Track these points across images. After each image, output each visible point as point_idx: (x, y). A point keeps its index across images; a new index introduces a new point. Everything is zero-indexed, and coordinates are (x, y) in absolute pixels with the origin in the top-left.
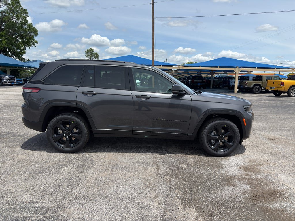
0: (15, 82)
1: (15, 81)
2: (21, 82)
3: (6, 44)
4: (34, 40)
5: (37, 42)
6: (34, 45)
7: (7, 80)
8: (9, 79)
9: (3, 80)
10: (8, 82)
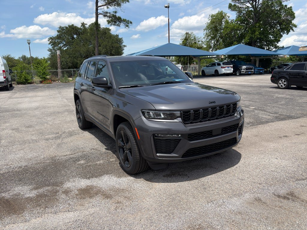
0: (252, 72)
1: (253, 70)
2: (261, 71)
3: (258, 35)
4: (292, 24)
5: (296, 26)
6: (293, 30)
7: (244, 69)
8: (246, 69)
9: (241, 69)
10: (245, 72)
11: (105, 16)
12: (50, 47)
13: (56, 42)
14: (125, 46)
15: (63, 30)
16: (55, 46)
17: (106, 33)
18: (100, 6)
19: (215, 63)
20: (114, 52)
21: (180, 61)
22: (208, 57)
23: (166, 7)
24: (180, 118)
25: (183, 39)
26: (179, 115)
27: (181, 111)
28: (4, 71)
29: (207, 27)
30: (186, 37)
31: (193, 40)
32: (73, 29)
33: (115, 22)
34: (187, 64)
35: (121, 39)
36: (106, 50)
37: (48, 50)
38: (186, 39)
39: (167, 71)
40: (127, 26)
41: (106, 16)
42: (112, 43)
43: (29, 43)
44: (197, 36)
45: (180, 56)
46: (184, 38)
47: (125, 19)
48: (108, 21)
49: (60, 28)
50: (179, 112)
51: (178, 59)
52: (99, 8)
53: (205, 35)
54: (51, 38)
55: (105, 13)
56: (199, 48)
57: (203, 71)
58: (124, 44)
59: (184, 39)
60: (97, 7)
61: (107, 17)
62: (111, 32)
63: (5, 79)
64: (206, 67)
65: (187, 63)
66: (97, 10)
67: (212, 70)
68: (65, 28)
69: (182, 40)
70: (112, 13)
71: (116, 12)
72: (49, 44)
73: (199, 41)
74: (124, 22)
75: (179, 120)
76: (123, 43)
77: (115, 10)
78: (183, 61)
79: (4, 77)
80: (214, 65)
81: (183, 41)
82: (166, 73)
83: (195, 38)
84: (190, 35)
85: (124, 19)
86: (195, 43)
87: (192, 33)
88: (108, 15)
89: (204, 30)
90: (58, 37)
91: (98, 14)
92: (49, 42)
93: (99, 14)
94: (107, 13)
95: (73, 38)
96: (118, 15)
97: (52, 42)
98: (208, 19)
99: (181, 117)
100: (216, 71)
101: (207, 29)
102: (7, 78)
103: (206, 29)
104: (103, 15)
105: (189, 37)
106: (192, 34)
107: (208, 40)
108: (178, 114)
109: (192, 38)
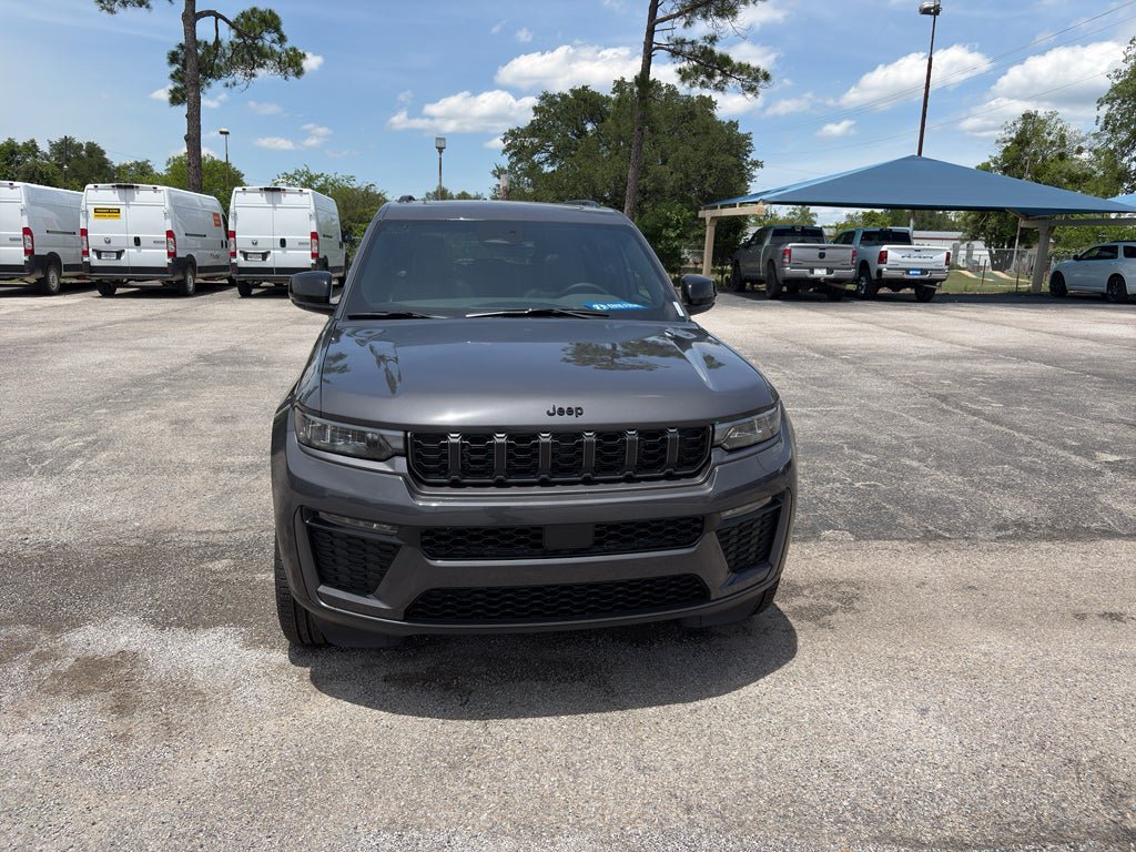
11: (675, 53)
12: (505, 162)
13: (524, 147)
14: (756, 164)
15: (550, 106)
16: (519, 160)
17: (692, 115)
18: (662, 20)
19: (1117, 247)
20: (710, 186)
21: (983, 227)
22: (1113, 216)
23: (926, 11)
24: (404, 460)
25: (1008, 136)
26: (400, 445)
27: (406, 432)
28: (314, 235)
29: (1115, 88)
30: (1023, 131)
31: (1052, 143)
32: (585, 101)
33: (711, 76)
34: (1011, 245)
35: (746, 137)
36: (682, 176)
37: (494, 172)
38: (1021, 141)
39: (882, 266)
40: (752, 89)
41: (678, 54)
42: (711, 152)
43: (440, 150)
44: (1071, 129)
45: (984, 211)
46: (1014, 135)
47: (744, 62)
48: (680, 71)
49: (542, 98)
50: (401, 434)
51: (975, 222)
52: (657, 28)
53: (1102, 121)
54: (512, 133)
55: (677, 43)
56: (1078, 177)
57: (1057, 278)
58: (752, 157)
59: (1012, 139)
60: (653, 20)
61: (683, 56)
62: (716, 112)
63: (313, 261)
64: (1071, 261)
65: (1014, 239)
66: (651, 32)
67: (1096, 275)
68: (559, 99)
69: (1005, 145)
70: (701, 43)
71: (713, 39)
72: (504, 152)
73: (1080, 151)
74: (741, 73)
75: (401, 464)
76: (750, 152)
77: (711, 32)
78: (995, 229)
79: (314, 255)
80: (1109, 252)
81: (1007, 149)
82: (880, 272)
83: (1062, 137)
84: (1041, 122)
85: (740, 64)
86: (1062, 157)
87: (1054, 114)
88: (687, 49)
89: (1101, 102)
90: (534, 129)
91: (654, 46)
92: (503, 146)
93: (656, 48)
94: (683, 42)
95: (583, 132)
96: (718, 49)
97: (515, 146)
98: (1124, 57)
99: (406, 455)
100: (1117, 281)
101: (1114, 99)
102: (321, 256)
103: (1109, 100)
104: (669, 50)
105: (1036, 133)
106: (1050, 118)
107: (1112, 146)
108: (396, 439)
109: (1051, 138)
